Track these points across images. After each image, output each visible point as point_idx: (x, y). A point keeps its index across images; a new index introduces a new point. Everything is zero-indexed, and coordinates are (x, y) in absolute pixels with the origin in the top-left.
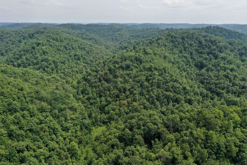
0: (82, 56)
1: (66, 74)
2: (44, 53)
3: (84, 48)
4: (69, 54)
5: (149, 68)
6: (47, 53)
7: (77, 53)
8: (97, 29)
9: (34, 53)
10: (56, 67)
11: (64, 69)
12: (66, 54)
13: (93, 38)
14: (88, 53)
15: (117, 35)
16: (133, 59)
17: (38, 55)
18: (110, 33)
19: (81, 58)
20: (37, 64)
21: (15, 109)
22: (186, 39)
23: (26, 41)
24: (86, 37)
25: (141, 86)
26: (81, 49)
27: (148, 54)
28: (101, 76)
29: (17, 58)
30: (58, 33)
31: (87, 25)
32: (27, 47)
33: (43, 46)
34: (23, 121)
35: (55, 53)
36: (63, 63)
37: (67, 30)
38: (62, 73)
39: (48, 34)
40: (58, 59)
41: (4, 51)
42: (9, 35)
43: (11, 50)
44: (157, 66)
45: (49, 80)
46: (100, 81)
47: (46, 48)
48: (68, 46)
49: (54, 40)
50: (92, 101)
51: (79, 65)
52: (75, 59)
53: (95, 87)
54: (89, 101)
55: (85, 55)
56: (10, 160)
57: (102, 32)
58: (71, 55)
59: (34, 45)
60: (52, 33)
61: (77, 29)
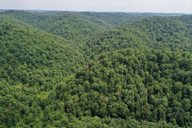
0: (89, 32)
1: (77, 41)
2: (67, 28)
3: (91, 27)
4: (81, 30)
5: (122, 38)
6: (68, 29)
7: (86, 30)
8: (104, 16)
9: (61, 28)
10: (72, 37)
11: (77, 38)
12: (79, 30)
13: (99, 22)
14: (93, 30)
15: (118, 20)
16: (116, 33)
17: (63, 30)
18: (113, 19)
19: (88, 33)
20: (62, 34)
21: (50, 49)
22: (157, 23)
23: (57, 21)
24: (95, 21)
25: (115, 47)
26: (89, 28)
27: (126, 30)
28: (96, 41)
29: (52, 31)
30: (76, 17)
31: (99, 13)
32: (58, 25)
33: (66, 24)
34: (53, 54)
35: (72, 29)
36: (77, 35)
37: (83, 16)
38: (75, 40)
39: (70, 18)
40: (74, 32)
41: (45, 27)
42: (48, 18)
43: (48, 27)
44: (127, 37)
45: (67, 42)
46: (94, 44)
47: (68, 26)
48: (81, 25)
49: (73, 21)
50: (88, 54)
51: (86, 37)
52: (84, 33)
53: (91, 47)
54: (86, 54)
55: (91, 31)
56: (47, 65)
57: (107, 18)
58: (82, 31)
59: (61, 24)
60: (72, 17)
61: (91, 15)
